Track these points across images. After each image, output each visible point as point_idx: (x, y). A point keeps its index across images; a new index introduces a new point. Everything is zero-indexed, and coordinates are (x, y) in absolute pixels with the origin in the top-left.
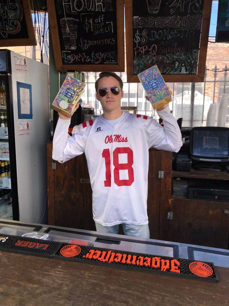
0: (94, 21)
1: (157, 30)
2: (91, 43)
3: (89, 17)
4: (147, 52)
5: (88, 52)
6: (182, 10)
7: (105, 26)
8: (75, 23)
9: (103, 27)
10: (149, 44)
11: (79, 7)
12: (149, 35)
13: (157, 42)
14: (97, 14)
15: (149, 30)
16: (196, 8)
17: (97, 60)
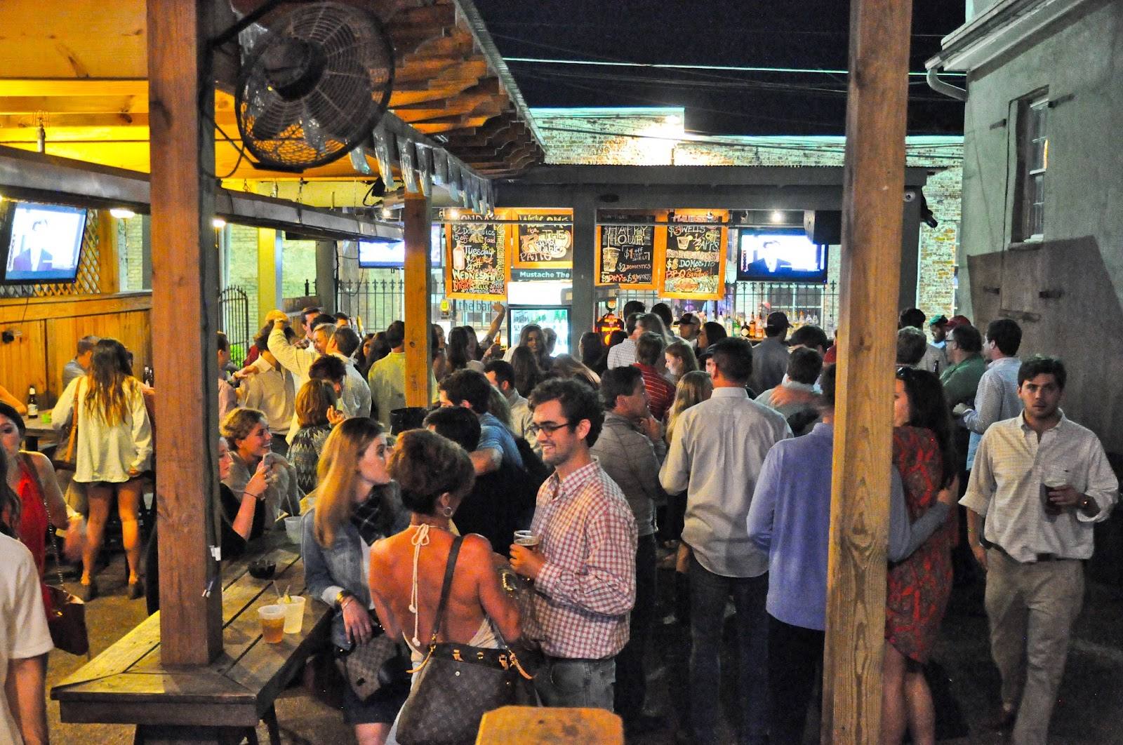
0: (634, 252)
1: (686, 260)
2: (629, 267)
3: (630, 248)
4: (676, 275)
5: (625, 274)
6: (705, 248)
7: (643, 255)
8: (616, 252)
9: (641, 256)
10: (679, 269)
11: (621, 241)
12: (679, 263)
13: (685, 268)
14: (636, 247)
15: (679, 259)
16: (715, 248)
17: (633, 280)
